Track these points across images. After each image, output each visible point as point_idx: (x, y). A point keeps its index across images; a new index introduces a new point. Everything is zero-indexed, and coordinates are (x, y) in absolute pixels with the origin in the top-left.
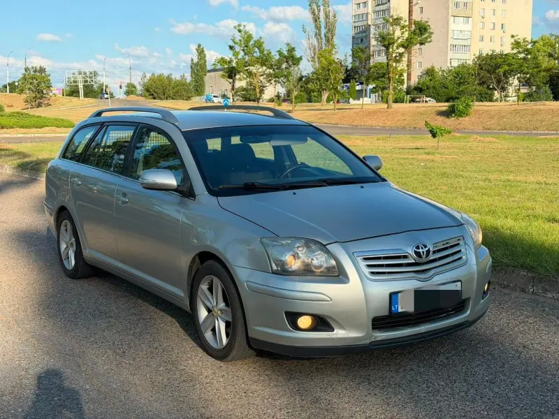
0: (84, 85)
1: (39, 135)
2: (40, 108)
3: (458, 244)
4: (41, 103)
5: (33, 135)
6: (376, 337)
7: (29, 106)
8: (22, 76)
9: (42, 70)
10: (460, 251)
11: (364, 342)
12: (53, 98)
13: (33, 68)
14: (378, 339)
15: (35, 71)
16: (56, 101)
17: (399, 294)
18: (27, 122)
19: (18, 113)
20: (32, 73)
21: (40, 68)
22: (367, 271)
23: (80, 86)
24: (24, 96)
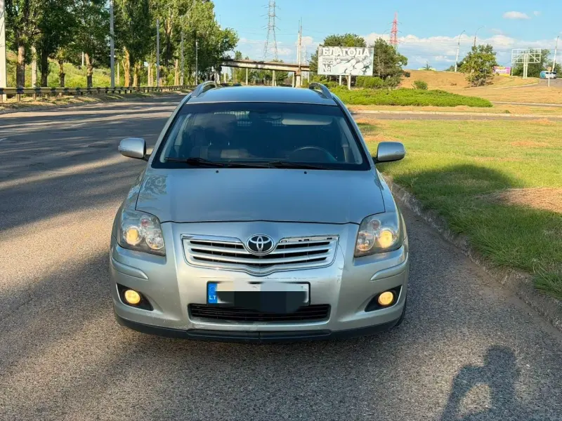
0: (529, 64)
1: (440, 113)
2: (482, 87)
3: (328, 243)
4: (484, 82)
5: (434, 113)
6: (193, 324)
7: (471, 84)
8: (467, 55)
9: (489, 49)
10: (326, 251)
11: (181, 328)
12: (496, 76)
13: (480, 46)
14: (197, 327)
15: (481, 50)
16: (499, 79)
17: (218, 285)
18: (441, 99)
19: (437, 91)
20: (478, 51)
21: (488, 46)
22: (190, 255)
23: (524, 66)
24: (467, 75)
